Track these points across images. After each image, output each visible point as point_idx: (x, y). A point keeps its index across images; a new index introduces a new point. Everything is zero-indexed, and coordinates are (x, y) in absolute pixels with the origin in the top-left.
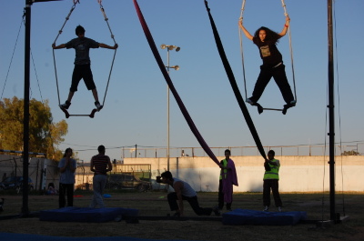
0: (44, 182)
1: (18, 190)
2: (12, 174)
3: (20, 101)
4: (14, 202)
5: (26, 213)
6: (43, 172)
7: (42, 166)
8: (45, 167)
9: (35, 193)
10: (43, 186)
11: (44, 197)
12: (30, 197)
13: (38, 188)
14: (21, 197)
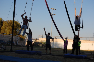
0: (17, 43)
1: (10, 45)
2: (9, 40)
3: (12, 21)
4: (9, 48)
5: (11, 51)
6: (17, 40)
7: (17, 39)
8: (18, 39)
9: (15, 46)
10: (17, 44)
11: (17, 47)
12: (13, 47)
13: (16, 45)
14: (10, 47)
